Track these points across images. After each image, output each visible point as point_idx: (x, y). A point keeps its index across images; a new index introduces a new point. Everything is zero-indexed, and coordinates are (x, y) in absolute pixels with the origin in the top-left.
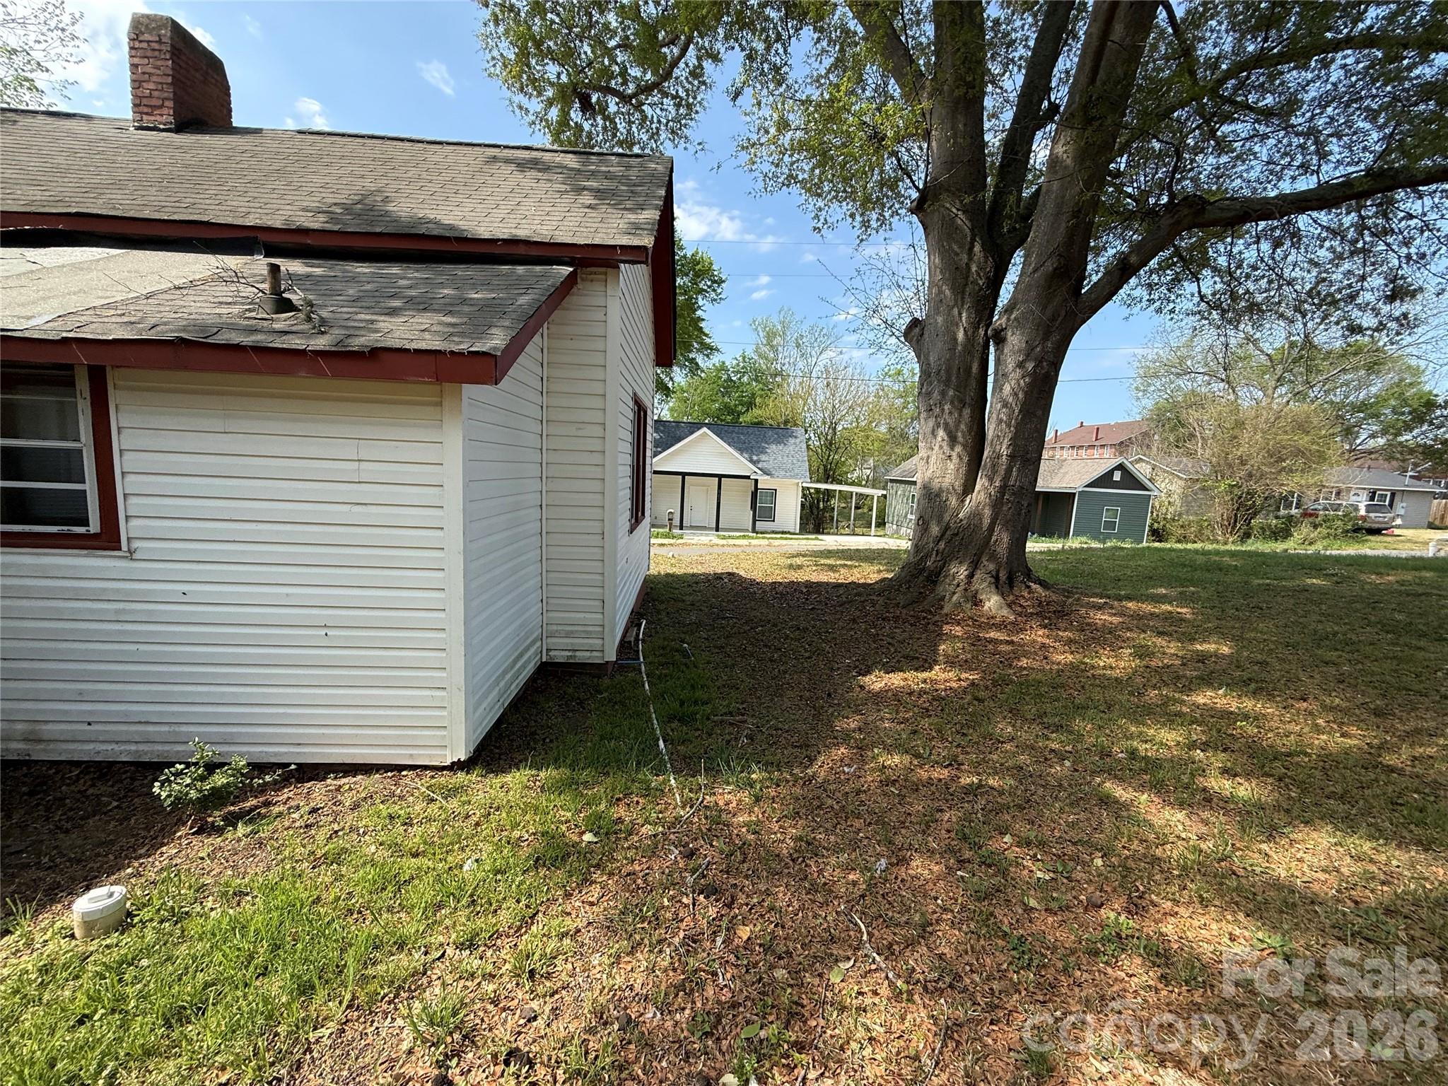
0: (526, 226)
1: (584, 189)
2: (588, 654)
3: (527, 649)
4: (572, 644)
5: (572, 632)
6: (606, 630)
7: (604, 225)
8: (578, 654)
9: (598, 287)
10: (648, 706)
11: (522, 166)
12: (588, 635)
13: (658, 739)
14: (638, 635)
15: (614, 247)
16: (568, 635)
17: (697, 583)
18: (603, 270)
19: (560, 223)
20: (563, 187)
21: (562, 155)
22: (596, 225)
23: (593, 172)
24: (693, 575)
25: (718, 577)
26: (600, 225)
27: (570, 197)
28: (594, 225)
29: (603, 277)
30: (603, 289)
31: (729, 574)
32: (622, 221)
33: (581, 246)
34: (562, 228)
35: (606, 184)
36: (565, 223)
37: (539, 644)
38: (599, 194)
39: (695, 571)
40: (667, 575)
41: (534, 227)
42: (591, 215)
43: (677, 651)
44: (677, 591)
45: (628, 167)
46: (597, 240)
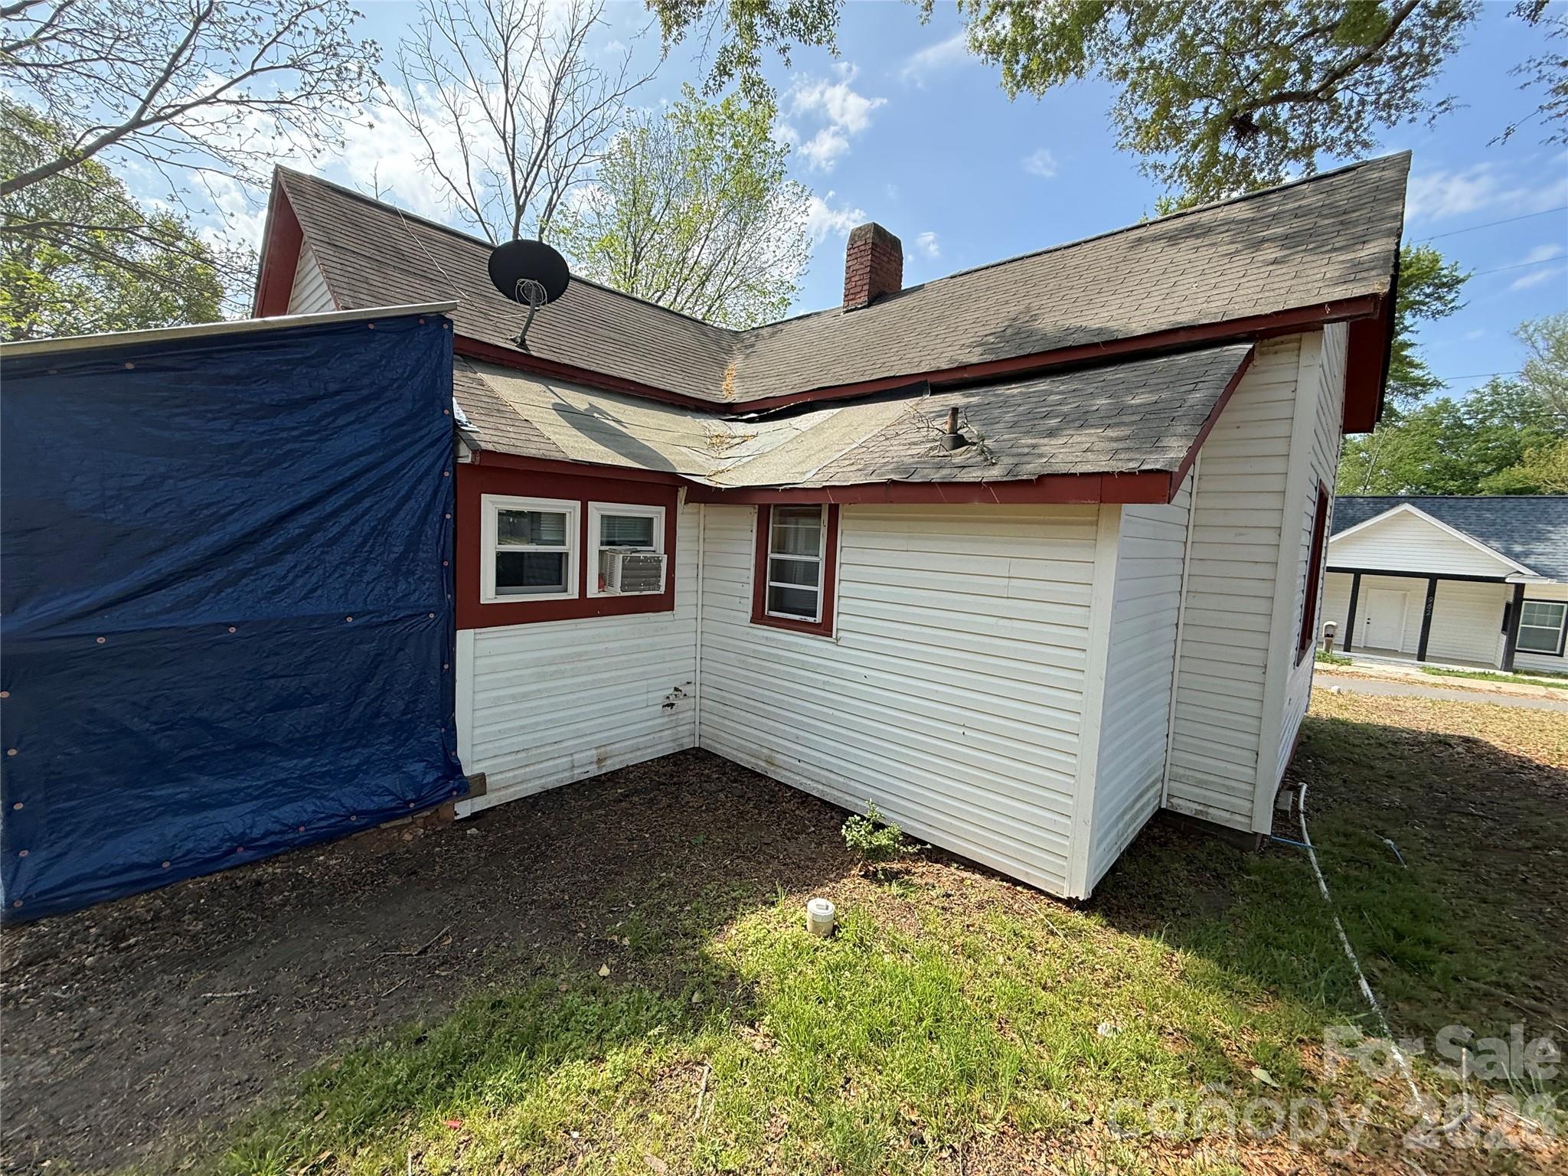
0: (1188, 309)
1: (1264, 240)
2: (1227, 815)
3: (1147, 789)
4: (1205, 797)
5: (1206, 782)
6: (1258, 791)
7: (1301, 281)
8: (1211, 811)
9: (1286, 358)
10: (1331, 918)
11: (1173, 239)
12: (1230, 791)
13: (1358, 977)
14: (1296, 803)
15: (1320, 307)
16: (1200, 784)
17: (1395, 743)
18: (1296, 336)
19: (1234, 294)
20: (1233, 248)
21: (1227, 208)
22: (1288, 283)
23: (1274, 215)
24: (1385, 729)
25: (1444, 742)
26: (1293, 282)
27: (1244, 258)
28: (1283, 284)
29: (1296, 345)
30: (1295, 359)
31: (1467, 740)
32: (1331, 267)
33: (1266, 316)
34: (1238, 299)
35: (1296, 224)
36: (1241, 292)
37: (1159, 785)
38: (1288, 241)
39: (1388, 722)
40: (1334, 721)
41: (1199, 308)
42: (1278, 272)
43: (1373, 846)
44: (1357, 750)
45: (1330, 193)
46: (1293, 303)
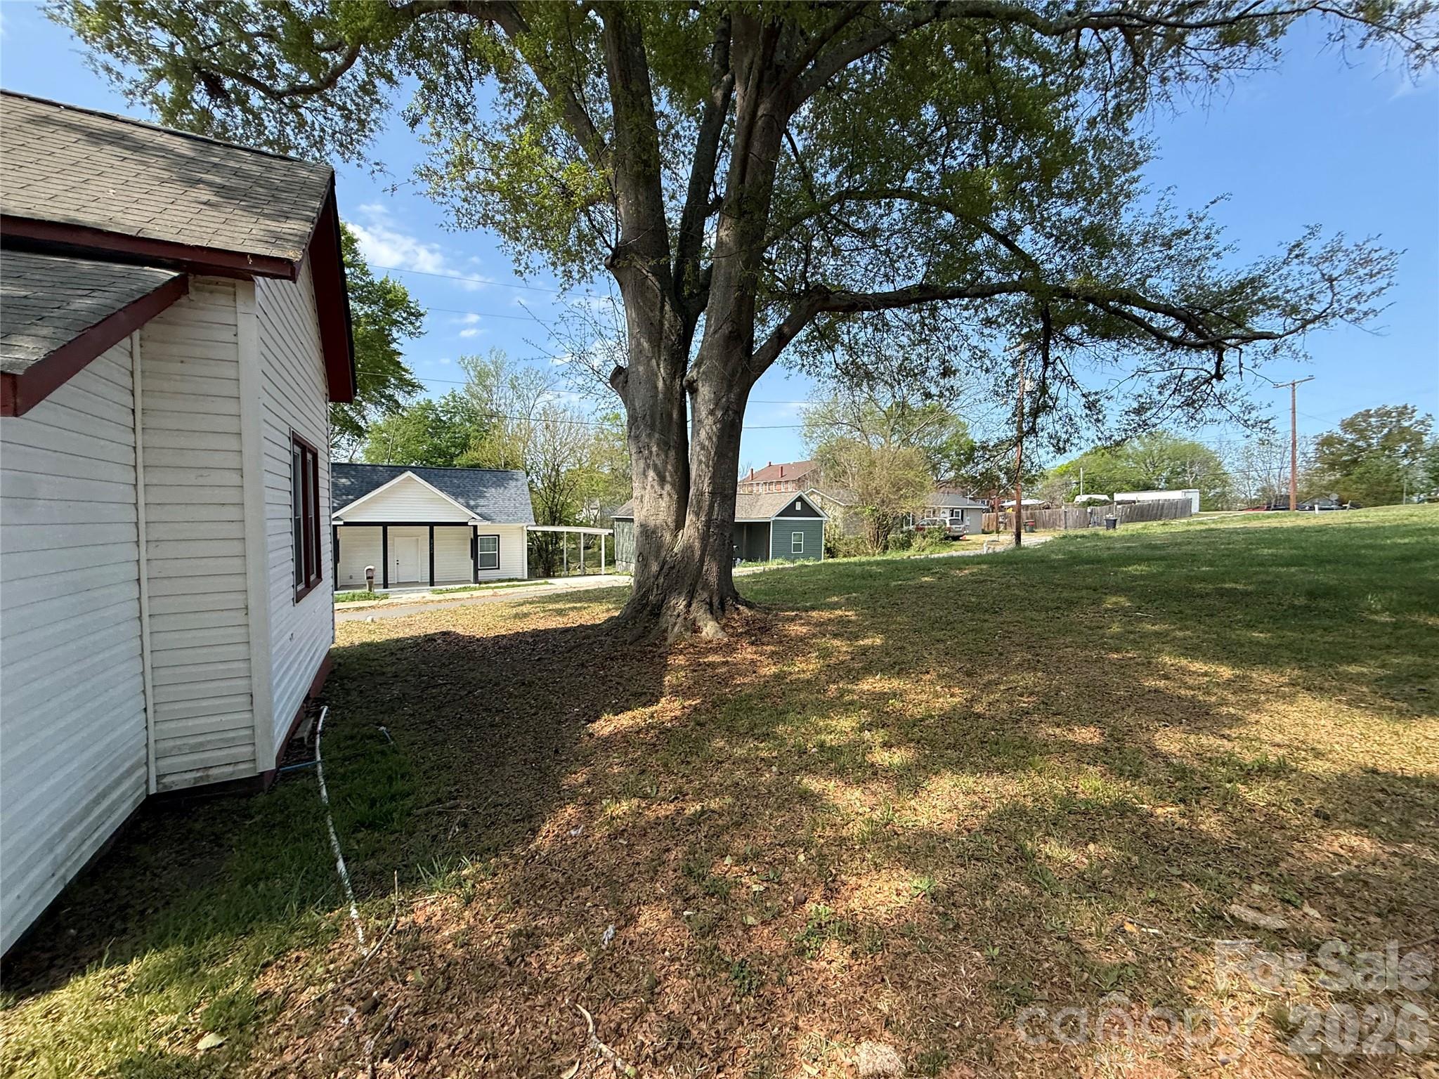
0: (98, 211)
1: (200, 181)
2: (230, 769)
3: (118, 782)
4: (202, 760)
5: (201, 744)
6: (258, 731)
7: (228, 228)
8: (211, 772)
9: (222, 300)
10: (323, 819)
11: (96, 137)
12: (231, 743)
13: (337, 860)
14: (315, 727)
15: (244, 255)
16: (195, 749)
17: (402, 649)
18: (230, 280)
19: (157, 216)
20: (166, 175)
21: (167, 136)
22: (217, 226)
23: (215, 165)
24: (398, 640)
25: (430, 639)
26: (221, 226)
27: (177, 189)
28: (211, 225)
29: (231, 289)
30: (232, 303)
31: (444, 633)
32: (258, 226)
33: (189, 246)
34: (160, 222)
35: (234, 182)
36: (166, 217)
37: (143, 770)
38: (224, 192)
39: (401, 635)
40: (363, 645)
41: (111, 215)
42: (208, 213)
43: (371, 737)
44: (375, 663)
45: (270, 168)
46: (217, 244)
